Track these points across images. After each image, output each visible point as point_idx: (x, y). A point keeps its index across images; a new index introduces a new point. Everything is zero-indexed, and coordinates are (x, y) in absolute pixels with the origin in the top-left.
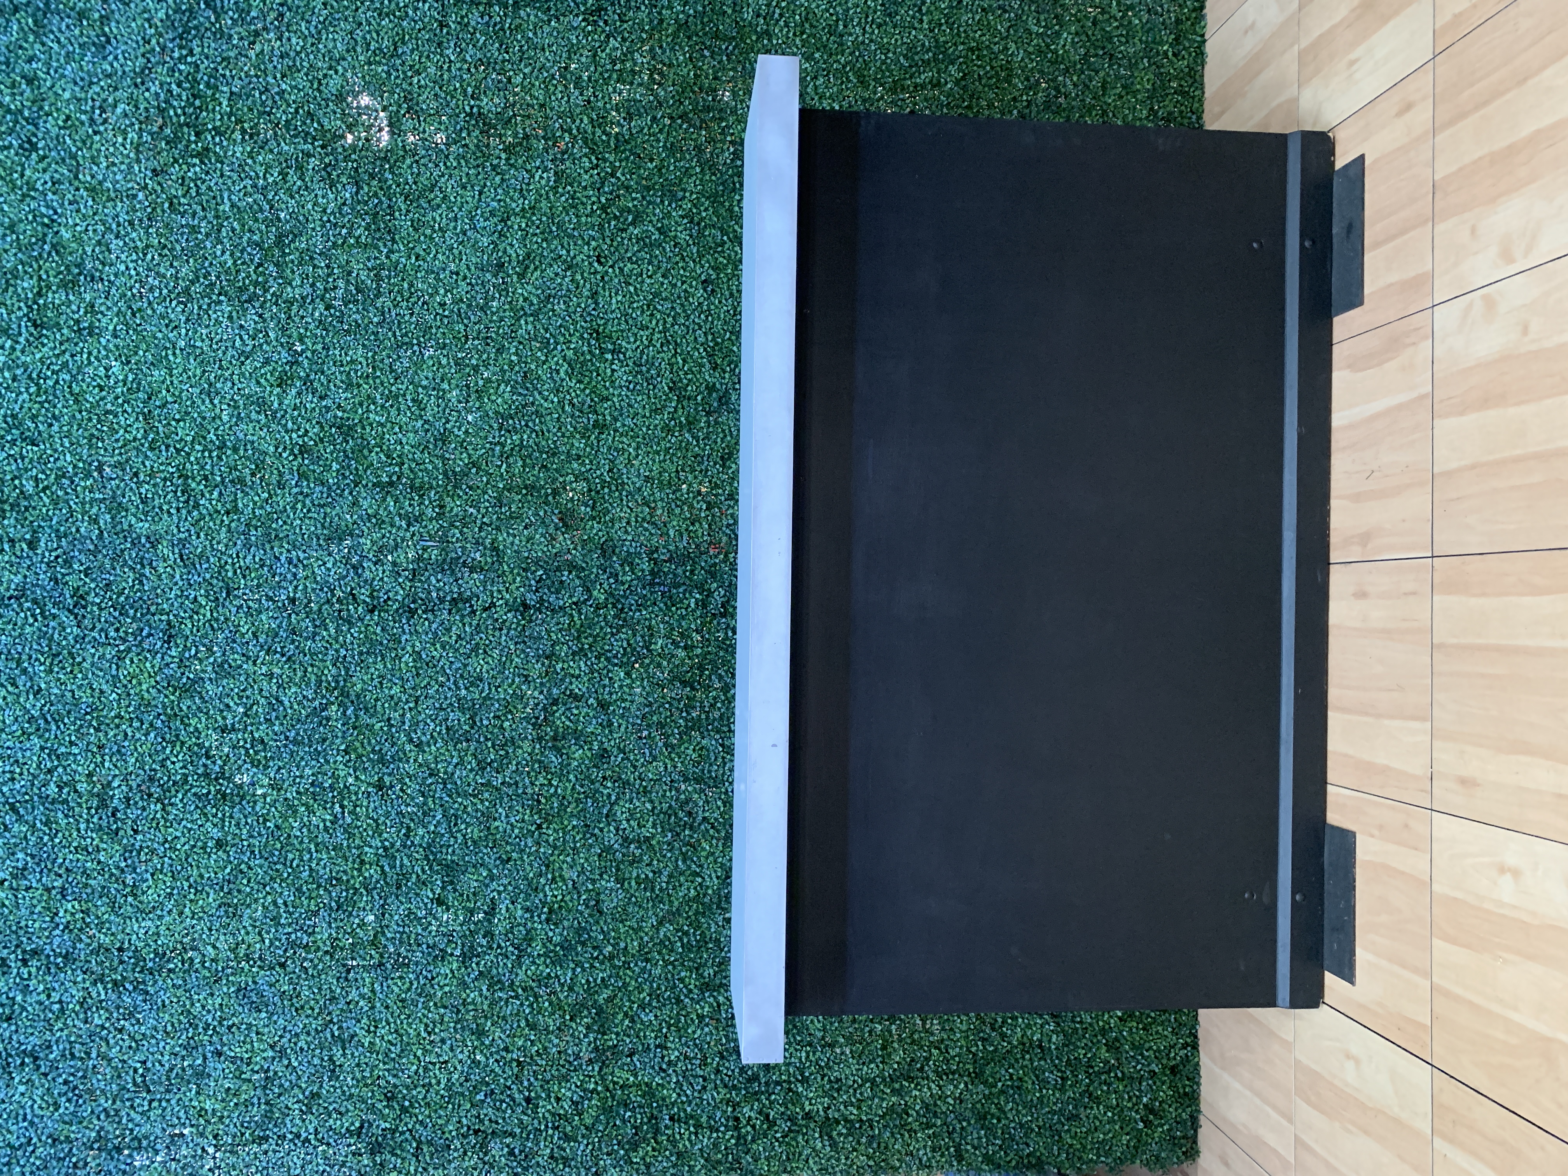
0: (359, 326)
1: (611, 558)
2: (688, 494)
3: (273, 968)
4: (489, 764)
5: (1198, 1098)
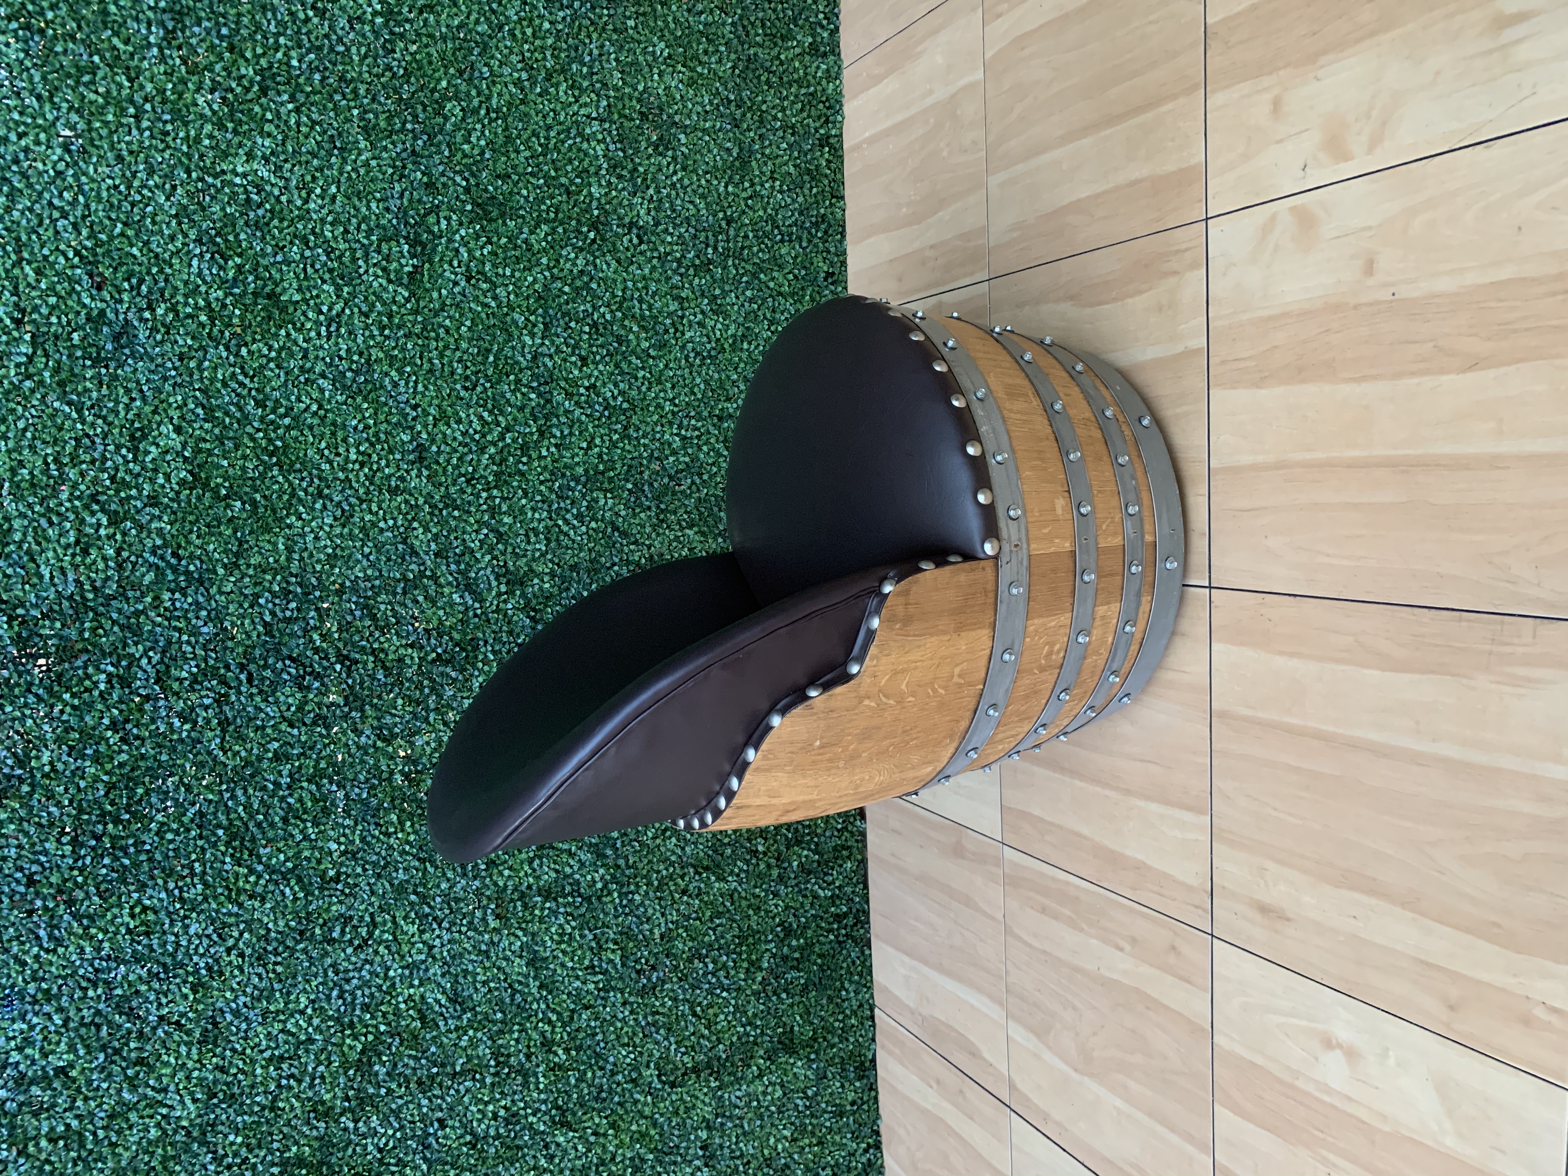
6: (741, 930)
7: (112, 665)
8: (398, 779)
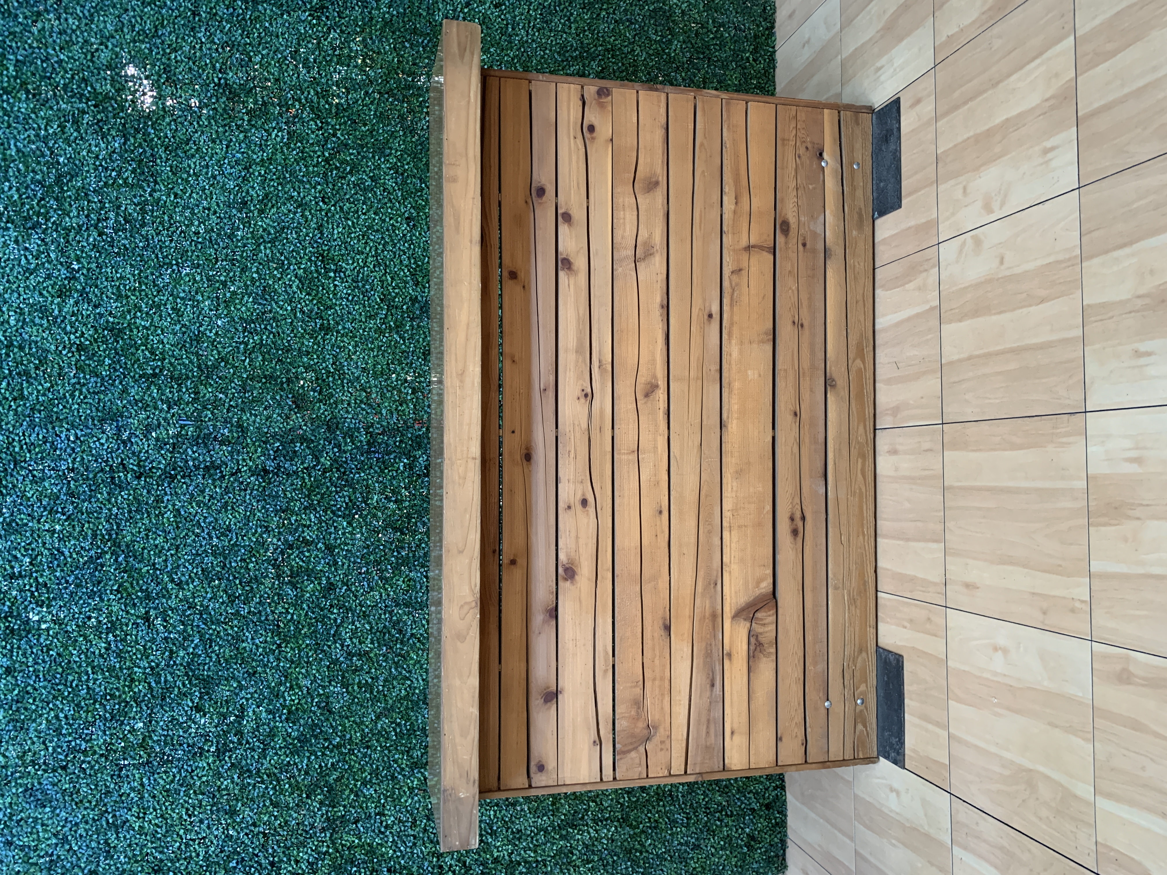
0: (127, 249)
1: (334, 432)
2: (397, 381)
3: (56, 771)
4: (238, 597)
5: (786, 827)
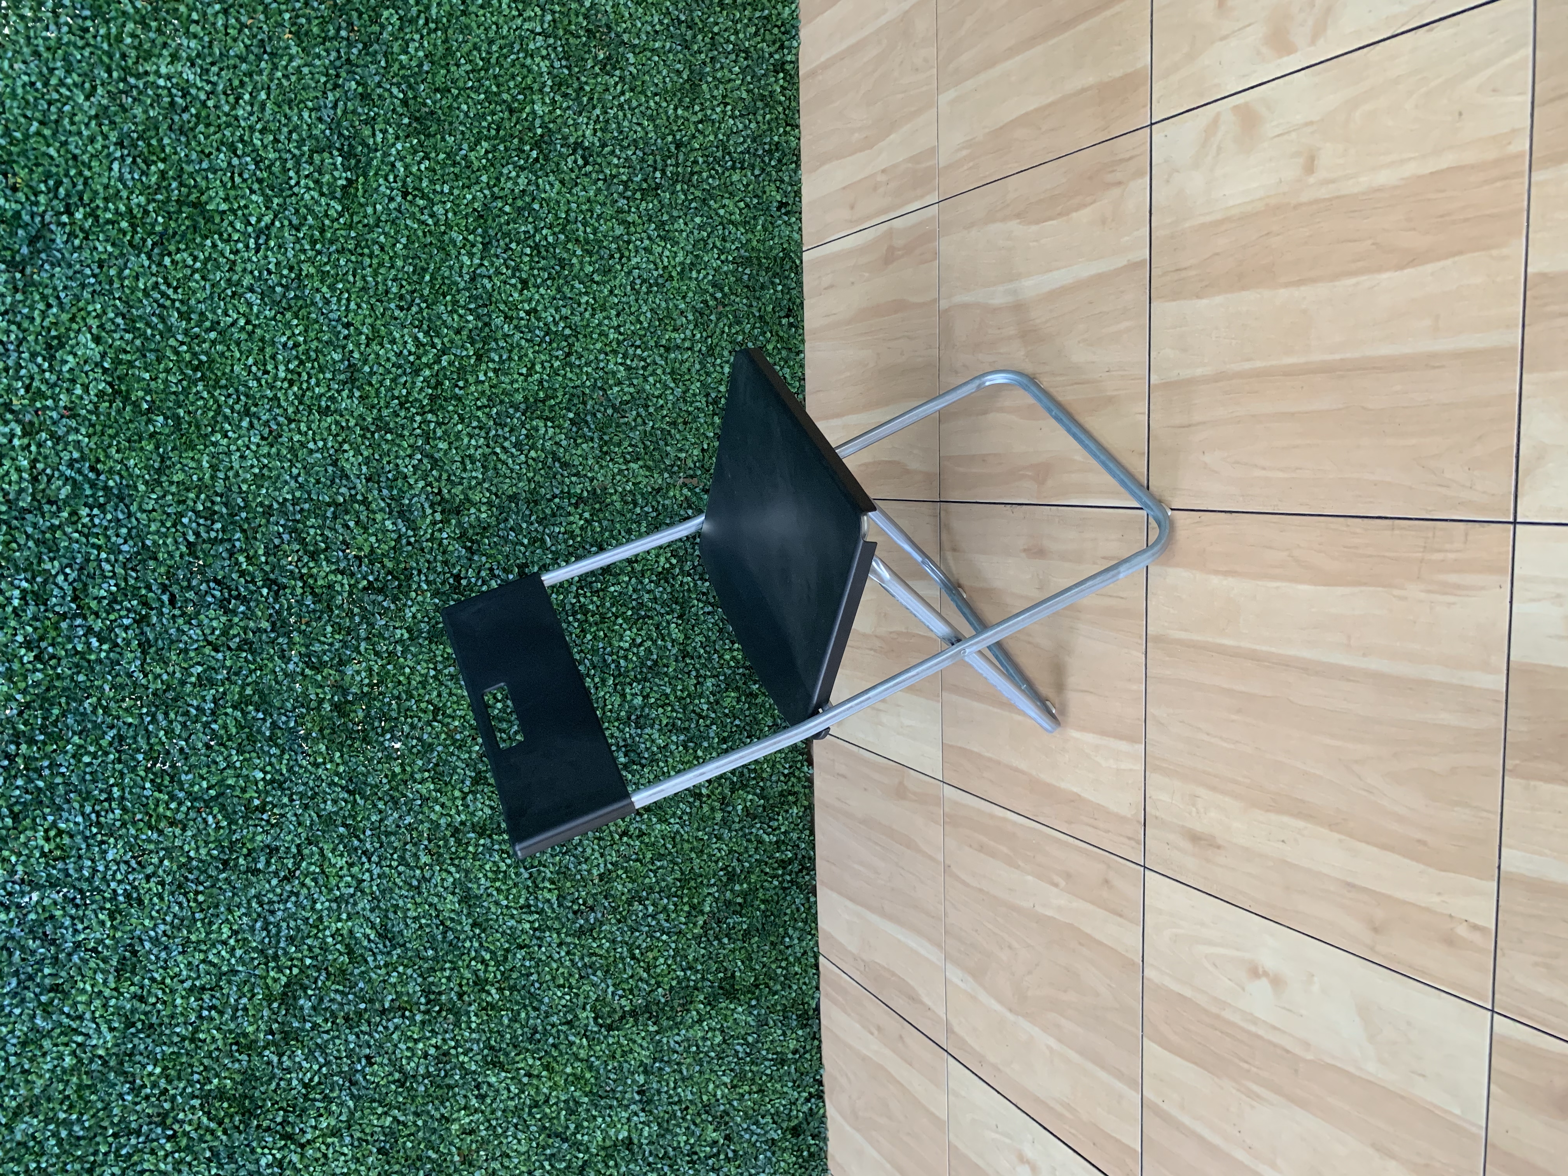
6: (682, 873)
7: (27, 581)
8: (327, 706)
